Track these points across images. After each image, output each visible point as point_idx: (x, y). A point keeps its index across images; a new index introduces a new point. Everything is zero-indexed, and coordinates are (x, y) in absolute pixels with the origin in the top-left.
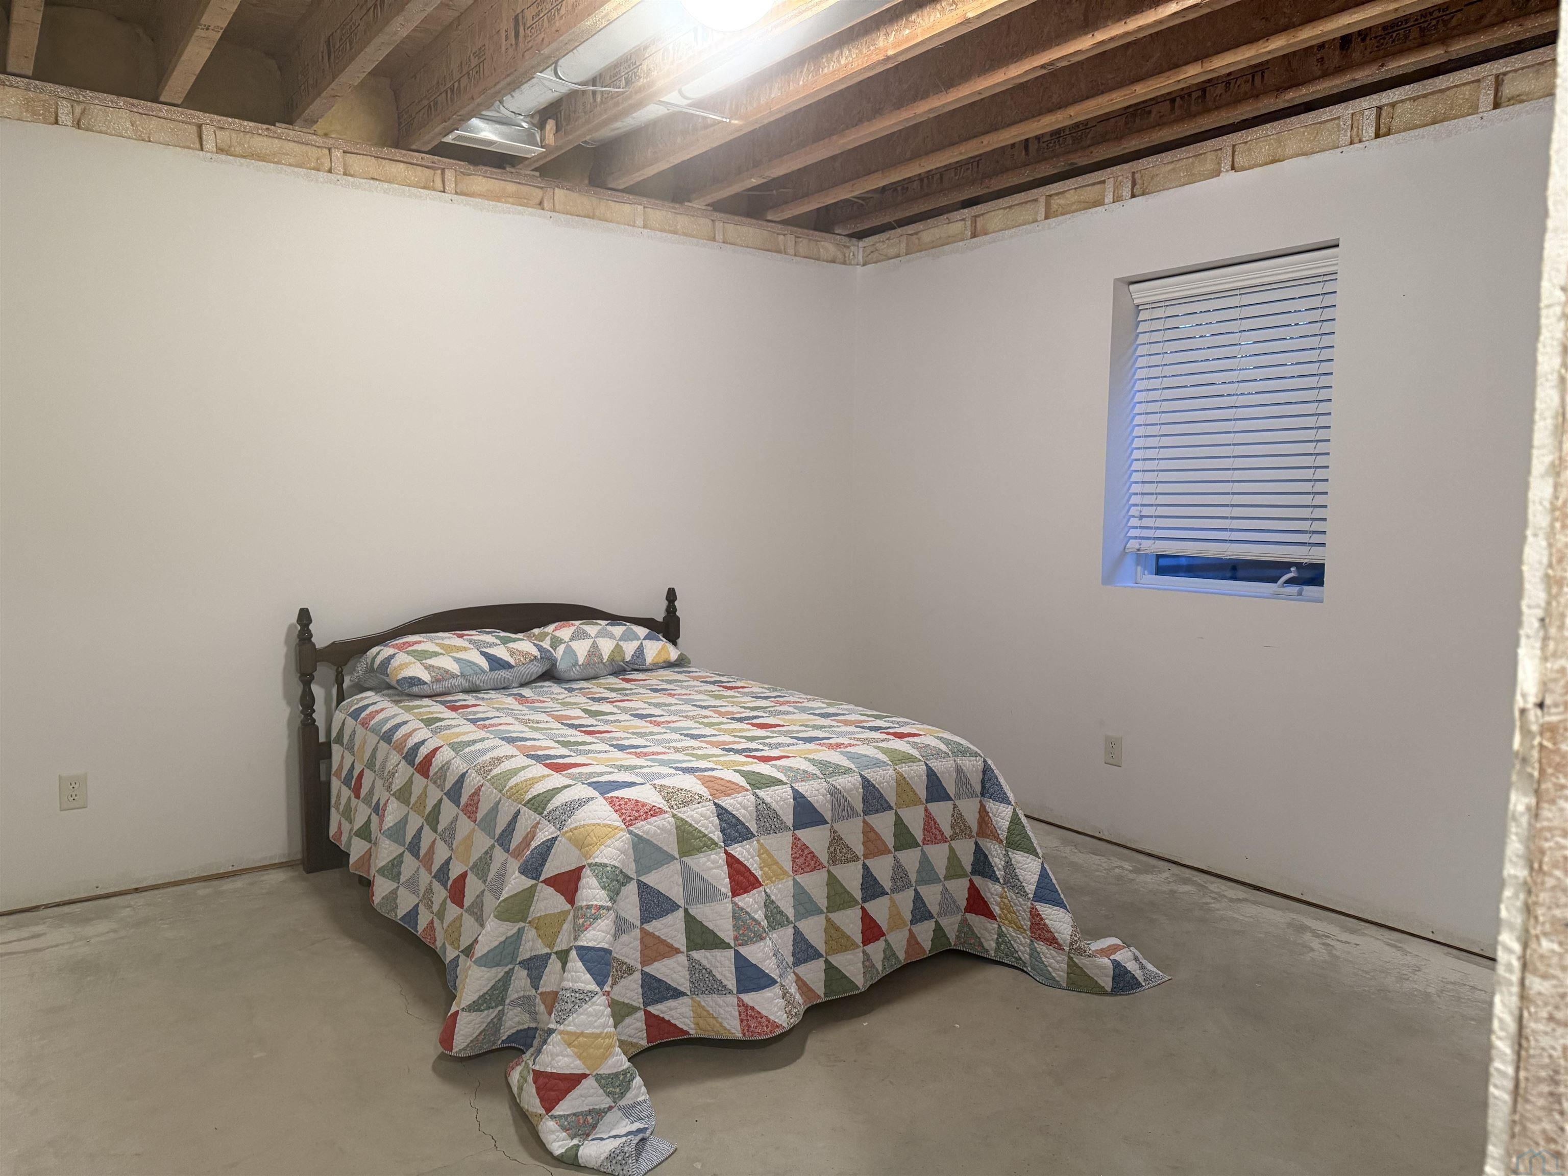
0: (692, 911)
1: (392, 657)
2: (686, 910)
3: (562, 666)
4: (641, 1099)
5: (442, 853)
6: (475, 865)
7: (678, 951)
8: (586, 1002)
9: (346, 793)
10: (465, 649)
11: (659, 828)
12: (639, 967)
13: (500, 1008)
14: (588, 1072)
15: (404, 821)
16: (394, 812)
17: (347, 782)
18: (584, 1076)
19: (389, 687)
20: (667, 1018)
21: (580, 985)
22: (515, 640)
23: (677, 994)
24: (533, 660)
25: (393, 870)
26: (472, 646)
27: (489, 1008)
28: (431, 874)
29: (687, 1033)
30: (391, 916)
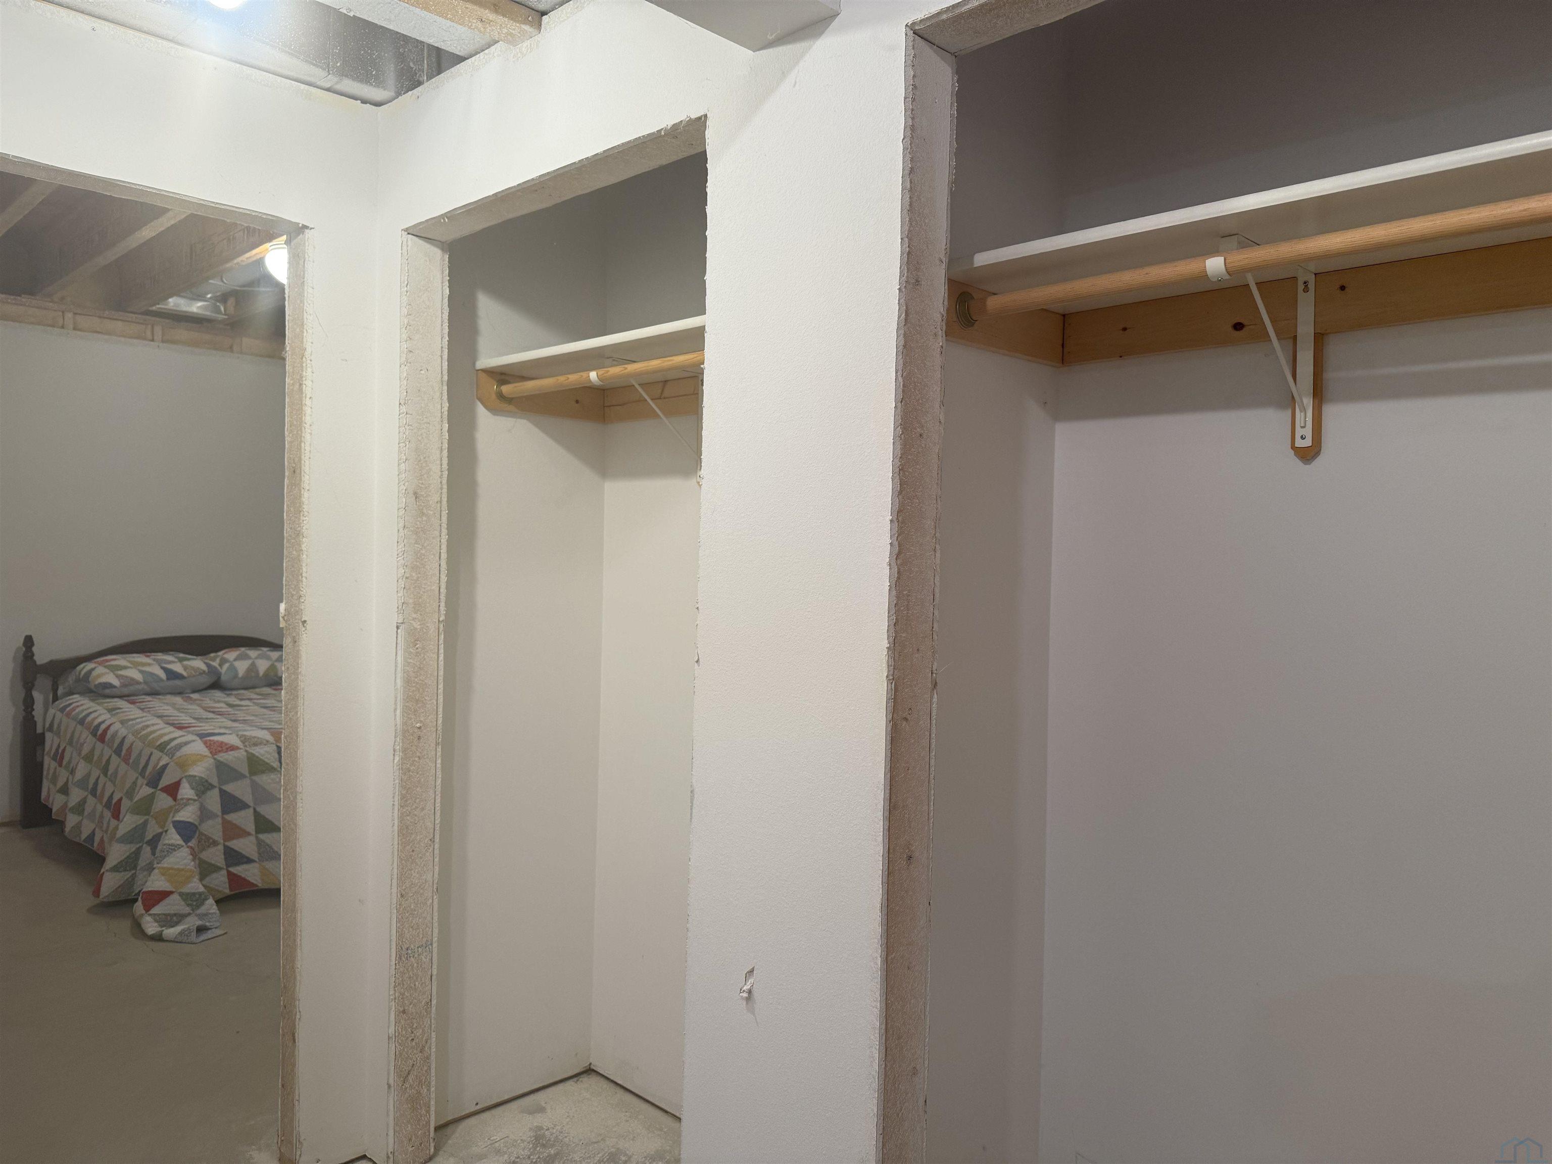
0: (258, 809)
1: (93, 669)
2: (255, 809)
3: (224, 678)
4: (212, 911)
5: (109, 789)
6: (127, 792)
7: (249, 834)
8: (175, 850)
9: (54, 764)
10: (149, 665)
11: (235, 757)
12: (222, 841)
13: (133, 872)
14: (174, 890)
15: (88, 775)
16: (82, 769)
17: (54, 758)
18: (171, 893)
19: (91, 691)
20: (243, 876)
21: (172, 842)
22: (189, 659)
23: (249, 861)
24: (202, 674)
25: (79, 809)
26: (155, 663)
27: (125, 870)
28: (102, 805)
29: (256, 886)
30: (77, 840)
